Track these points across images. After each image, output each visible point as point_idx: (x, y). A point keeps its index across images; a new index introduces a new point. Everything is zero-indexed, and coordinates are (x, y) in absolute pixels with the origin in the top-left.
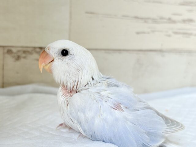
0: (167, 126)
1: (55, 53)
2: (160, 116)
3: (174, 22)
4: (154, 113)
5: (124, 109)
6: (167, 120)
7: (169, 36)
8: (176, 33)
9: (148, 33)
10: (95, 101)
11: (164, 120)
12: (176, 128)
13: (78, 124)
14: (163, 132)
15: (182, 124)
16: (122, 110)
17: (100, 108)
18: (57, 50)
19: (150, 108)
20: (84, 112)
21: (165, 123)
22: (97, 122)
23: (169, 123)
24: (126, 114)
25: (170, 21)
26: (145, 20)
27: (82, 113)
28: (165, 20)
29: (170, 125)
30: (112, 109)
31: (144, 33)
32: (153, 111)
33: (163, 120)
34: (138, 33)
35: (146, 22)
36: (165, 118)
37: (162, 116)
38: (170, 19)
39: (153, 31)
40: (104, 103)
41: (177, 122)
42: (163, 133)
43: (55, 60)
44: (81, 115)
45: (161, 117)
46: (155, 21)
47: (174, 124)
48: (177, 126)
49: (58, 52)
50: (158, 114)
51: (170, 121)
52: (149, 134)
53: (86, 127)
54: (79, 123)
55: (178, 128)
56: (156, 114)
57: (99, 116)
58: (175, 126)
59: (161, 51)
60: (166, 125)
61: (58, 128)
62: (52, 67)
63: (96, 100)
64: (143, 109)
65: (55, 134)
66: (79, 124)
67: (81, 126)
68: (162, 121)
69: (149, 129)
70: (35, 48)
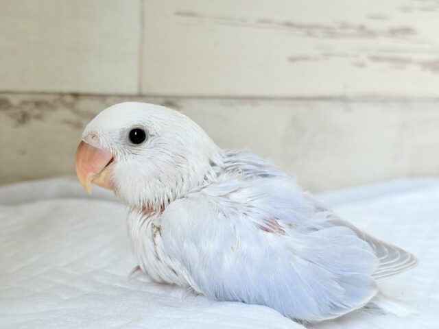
0: (382, 261)
1: (113, 143)
2: (363, 239)
3: (372, 34)
4: (352, 235)
5: (286, 229)
6: (379, 248)
7: (361, 65)
8: (376, 59)
9: (316, 59)
10: (220, 215)
11: (373, 247)
12: (400, 264)
13: (184, 268)
14: (372, 276)
15: (412, 255)
16: (282, 231)
17: (233, 231)
18: (117, 135)
19: (340, 223)
20: (196, 242)
21: (376, 255)
22: (228, 261)
23: (383, 254)
24: (291, 239)
25: (363, 31)
26: (309, 30)
27: (193, 244)
28: (351, 31)
29: (388, 259)
30: (261, 231)
31: (305, 58)
32: (349, 229)
33: (371, 249)
34: (293, 60)
35: (309, 34)
36: (375, 244)
37: (370, 240)
38: (362, 28)
39: (327, 56)
40: (242, 218)
41: (402, 251)
42: (373, 278)
43: (118, 159)
44: (190, 249)
45: (367, 241)
46: (330, 32)
47: (396, 256)
48: (401, 260)
49: (120, 139)
50: (359, 234)
51: (386, 250)
52: (342, 281)
53: (203, 276)
54: (186, 267)
55: (405, 264)
56: (355, 237)
57: (232, 248)
58: (397, 259)
59: (343, 99)
60: (378, 260)
61: (133, 276)
62: (113, 175)
63: (223, 212)
64: (327, 226)
65: (127, 287)
66: (187, 269)
67: (191, 272)
68: (369, 251)
69: (343, 271)
70: (62, 95)
